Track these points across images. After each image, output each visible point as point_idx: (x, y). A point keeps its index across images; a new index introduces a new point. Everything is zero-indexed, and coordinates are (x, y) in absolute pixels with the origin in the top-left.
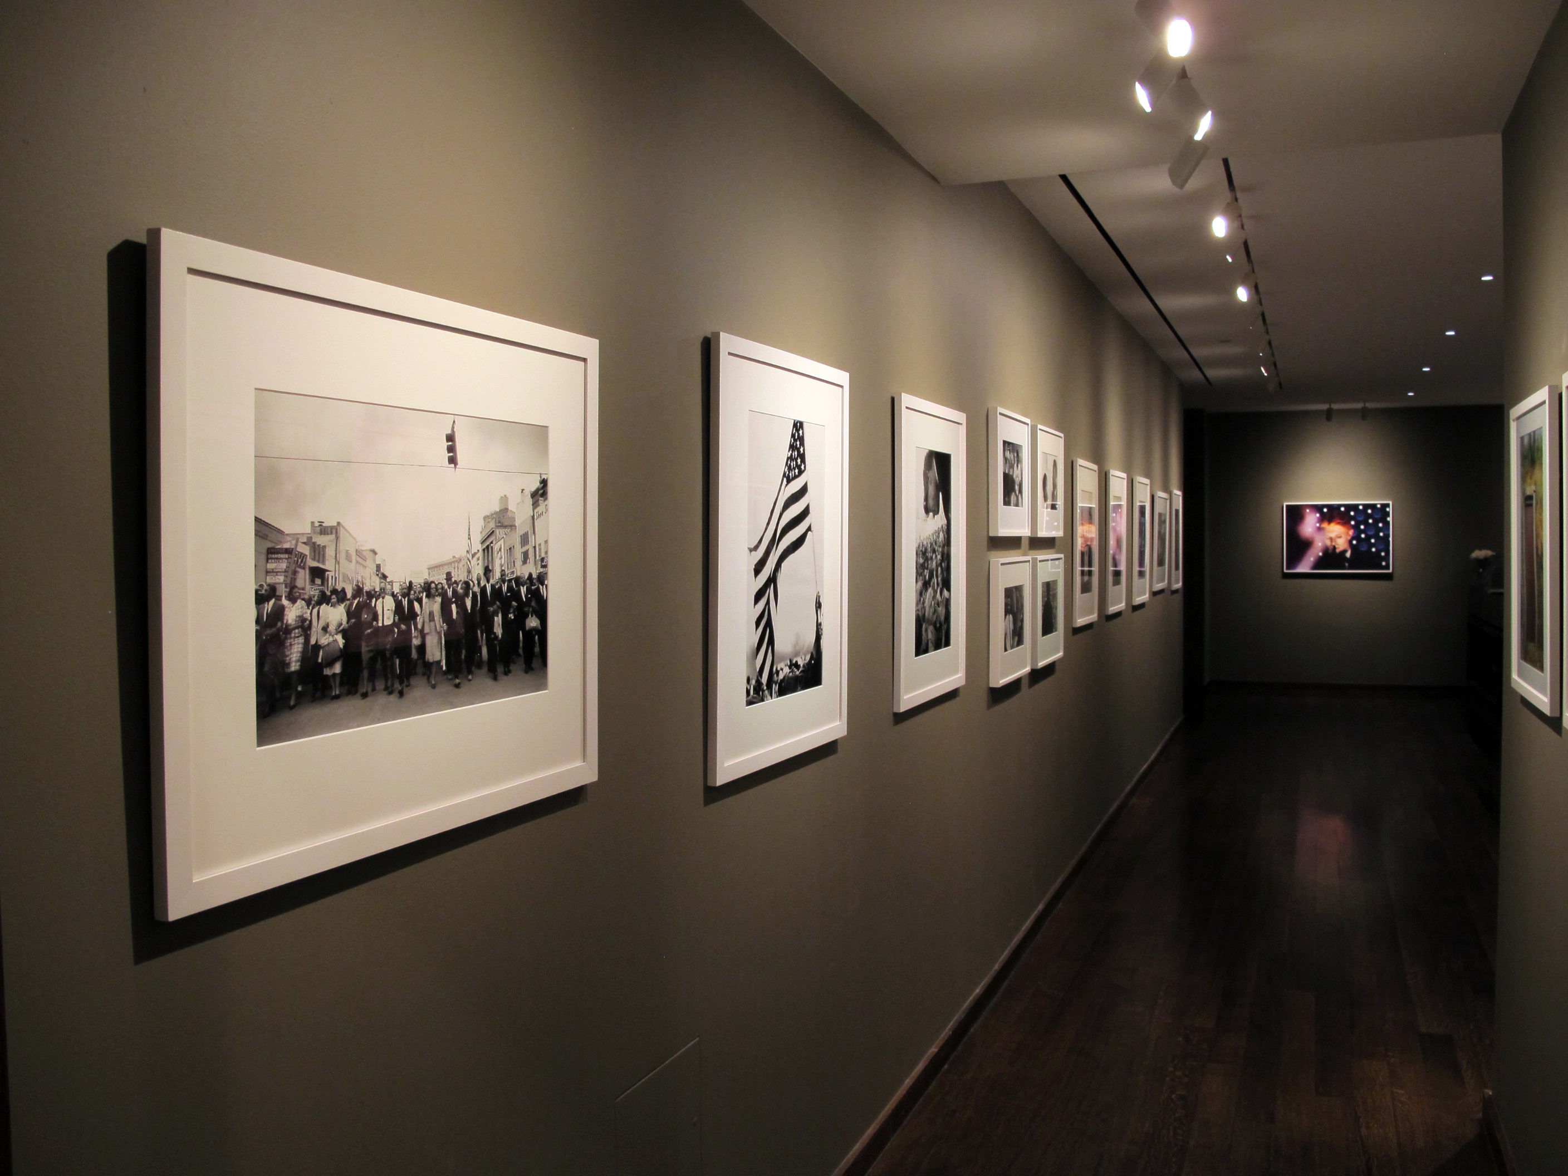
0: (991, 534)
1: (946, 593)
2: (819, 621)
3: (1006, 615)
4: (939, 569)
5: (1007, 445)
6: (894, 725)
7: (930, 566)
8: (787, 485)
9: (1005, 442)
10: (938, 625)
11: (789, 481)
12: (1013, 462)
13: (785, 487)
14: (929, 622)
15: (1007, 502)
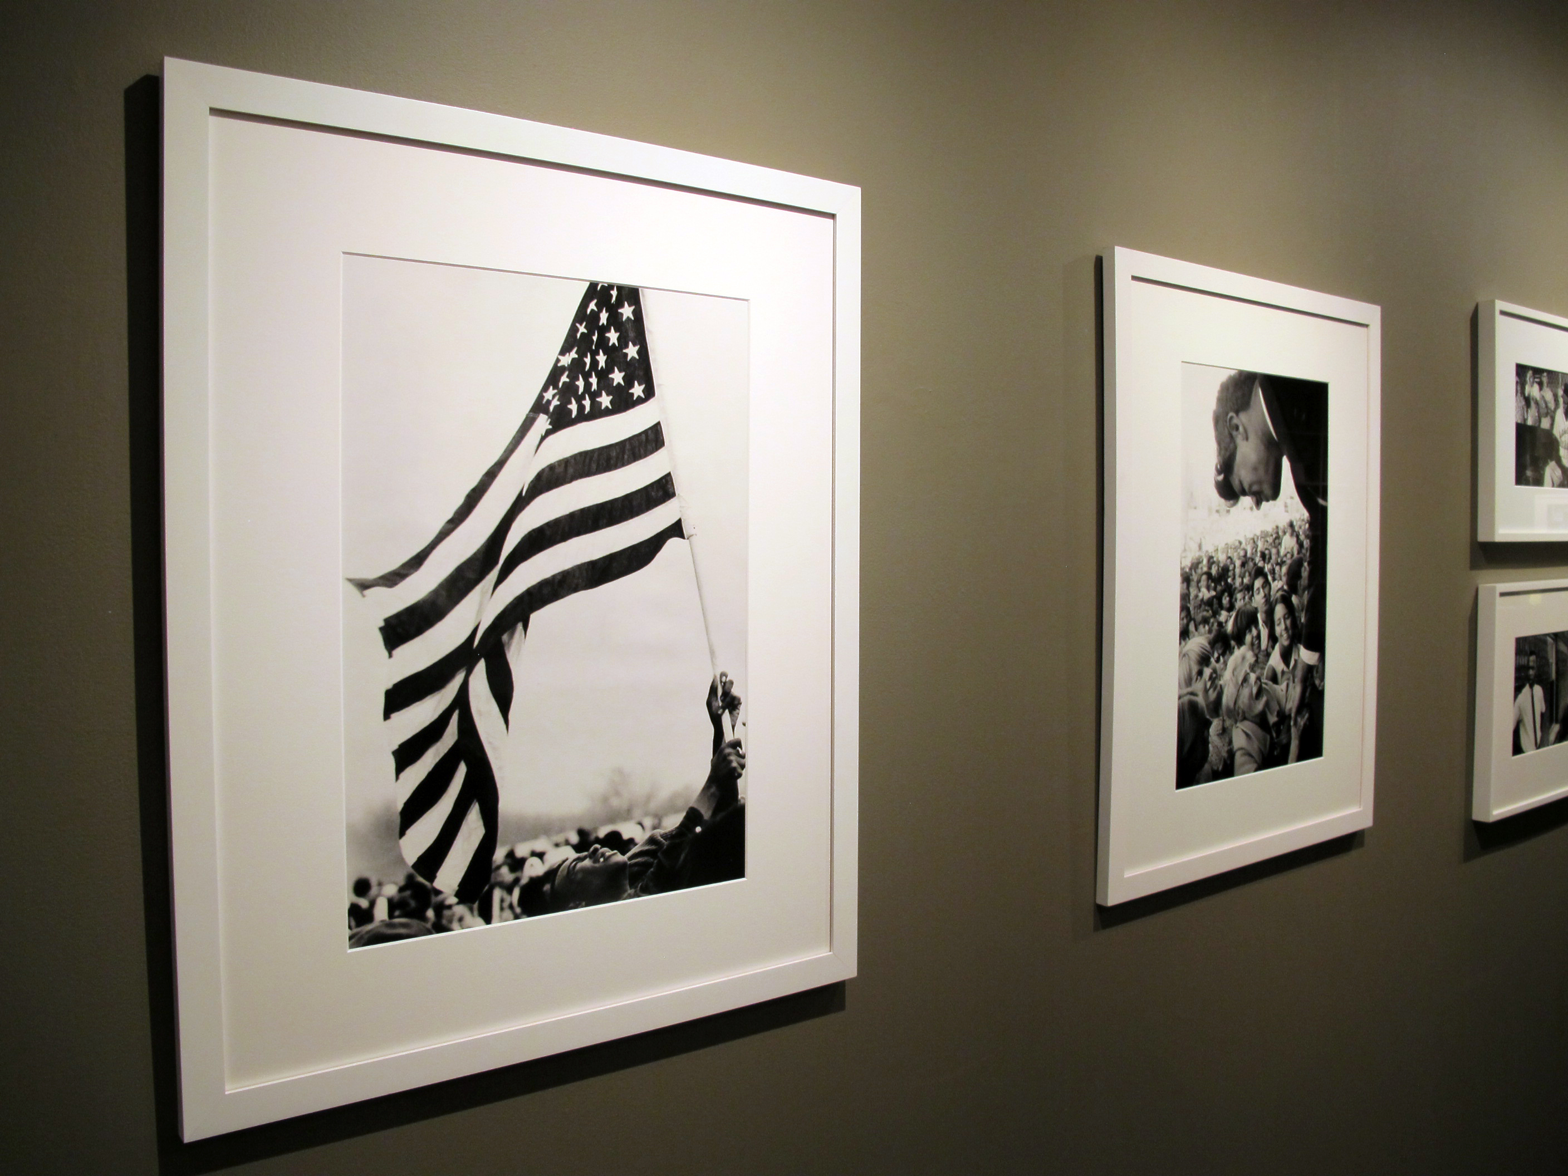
0: (1482, 538)
1: (1306, 656)
2: (728, 737)
3: (1518, 690)
4: (1280, 610)
5: (1530, 374)
6: (1096, 929)
7: (1239, 604)
8: (548, 433)
9: (1522, 370)
10: (1273, 719)
11: (561, 421)
12: (1552, 406)
13: (543, 439)
14: (1237, 714)
15: (1521, 479)
